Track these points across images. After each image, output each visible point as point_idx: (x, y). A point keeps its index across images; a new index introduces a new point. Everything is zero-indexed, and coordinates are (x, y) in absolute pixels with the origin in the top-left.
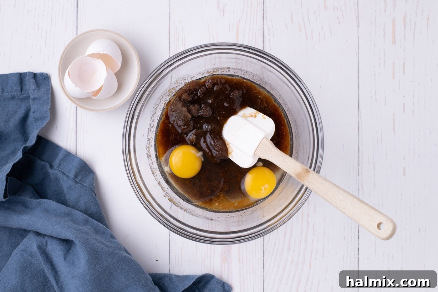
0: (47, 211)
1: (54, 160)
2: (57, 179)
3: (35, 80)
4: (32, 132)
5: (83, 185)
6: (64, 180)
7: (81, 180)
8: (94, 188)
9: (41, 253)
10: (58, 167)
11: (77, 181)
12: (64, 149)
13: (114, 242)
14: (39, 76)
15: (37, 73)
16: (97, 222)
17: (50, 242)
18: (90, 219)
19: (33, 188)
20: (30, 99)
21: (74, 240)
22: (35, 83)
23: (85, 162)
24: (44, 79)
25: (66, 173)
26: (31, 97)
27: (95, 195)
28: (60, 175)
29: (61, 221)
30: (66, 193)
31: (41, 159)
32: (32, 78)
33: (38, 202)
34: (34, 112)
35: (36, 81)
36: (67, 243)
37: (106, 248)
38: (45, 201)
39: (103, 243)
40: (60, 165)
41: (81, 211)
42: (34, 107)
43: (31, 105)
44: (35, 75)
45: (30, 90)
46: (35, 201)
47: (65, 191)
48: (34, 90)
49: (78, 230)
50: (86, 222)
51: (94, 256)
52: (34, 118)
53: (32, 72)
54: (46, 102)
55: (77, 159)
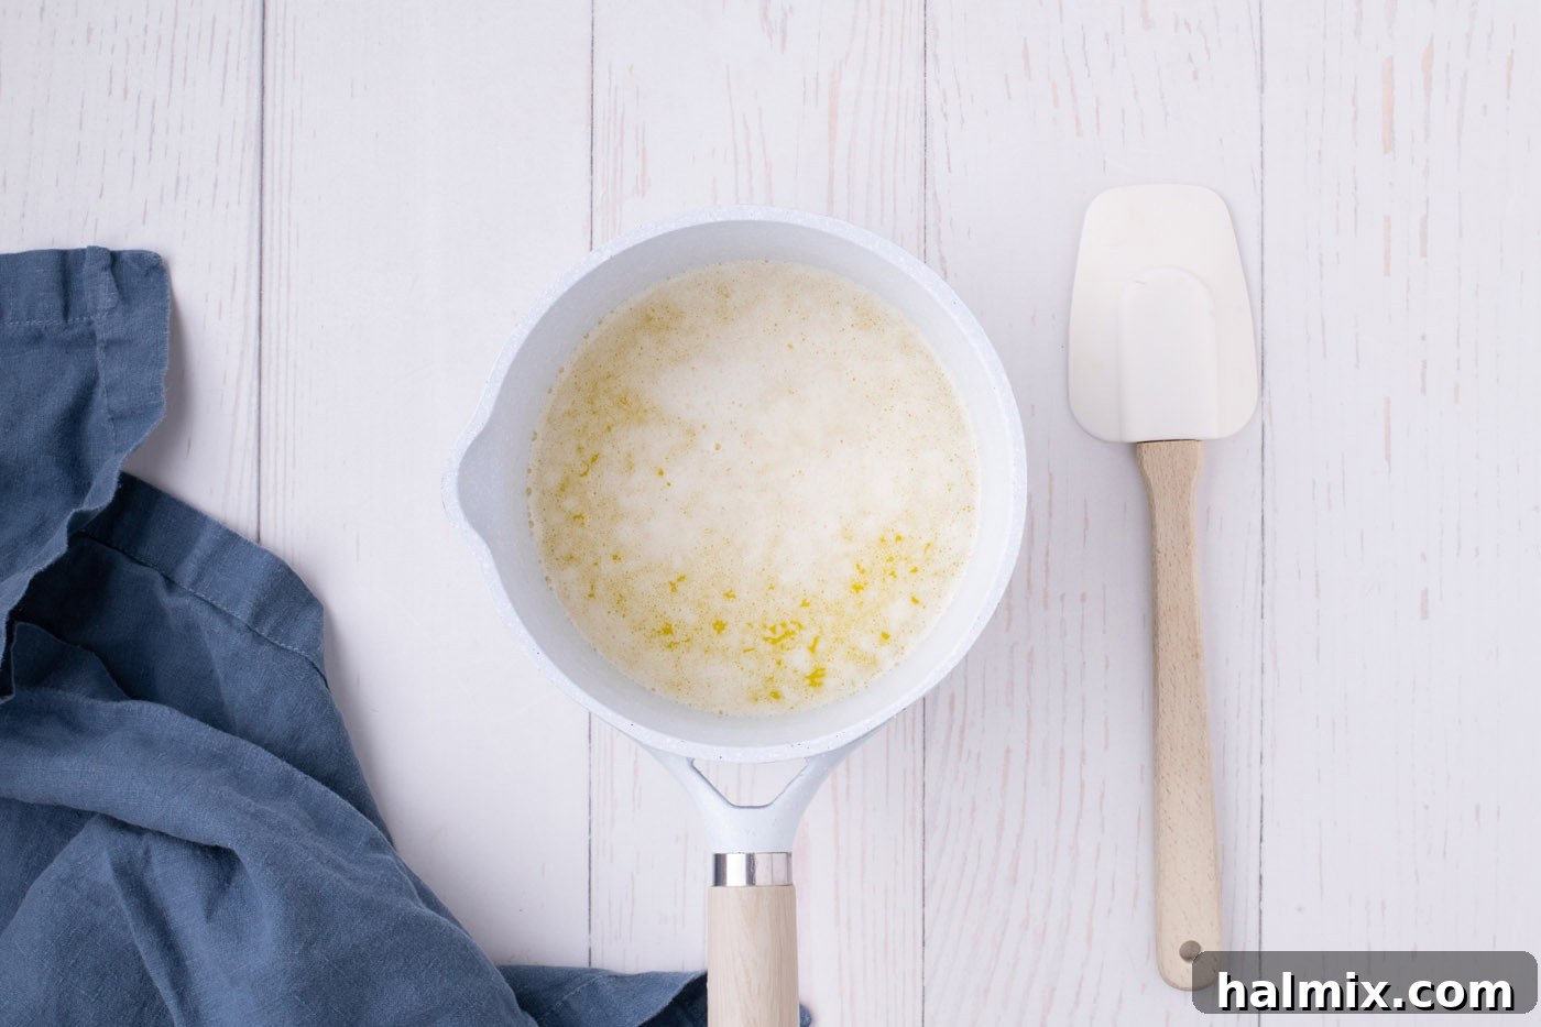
0: (146, 742)
1: (179, 560)
2: (191, 628)
3: (114, 273)
4: (104, 461)
5: (282, 648)
6: (216, 631)
7: (274, 631)
8: (321, 659)
9: (125, 890)
10: (193, 584)
11: (260, 636)
12: (214, 522)
13: (379, 861)
14: (130, 261)
15: (120, 253)
16: (323, 788)
17: (159, 852)
18: (300, 775)
19: (104, 660)
20: (95, 344)
21: (235, 848)
22: (114, 286)
23: (289, 569)
24: (147, 275)
25: (223, 604)
26: (99, 336)
27: (324, 686)
28: (203, 615)
29: (195, 780)
30: (221, 677)
31: (133, 560)
32: (105, 269)
33: (119, 711)
34: (110, 389)
35: (116, 281)
36: (220, 859)
37: (348, 884)
38: (141, 709)
39: (338, 868)
40: (199, 577)
41: (268, 747)
42: (110, 370)
43: (101, 365)
44: (114, 258)
45: (96, 311)
46: (107, 709)
47: (219, 673)
48: (111, 311)
49: (254, 816)
50: (285, 788)
51: (307, 910)
52: (110, 411)
53: (105, 249)
54: (153, 355)
55: (260, 557)
